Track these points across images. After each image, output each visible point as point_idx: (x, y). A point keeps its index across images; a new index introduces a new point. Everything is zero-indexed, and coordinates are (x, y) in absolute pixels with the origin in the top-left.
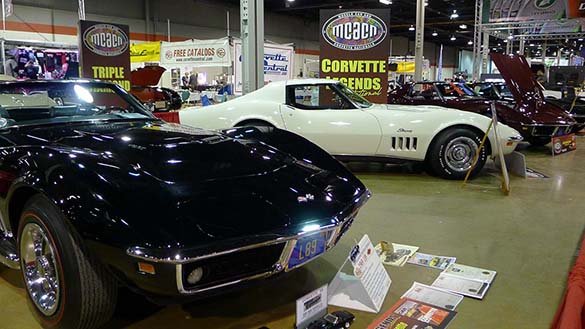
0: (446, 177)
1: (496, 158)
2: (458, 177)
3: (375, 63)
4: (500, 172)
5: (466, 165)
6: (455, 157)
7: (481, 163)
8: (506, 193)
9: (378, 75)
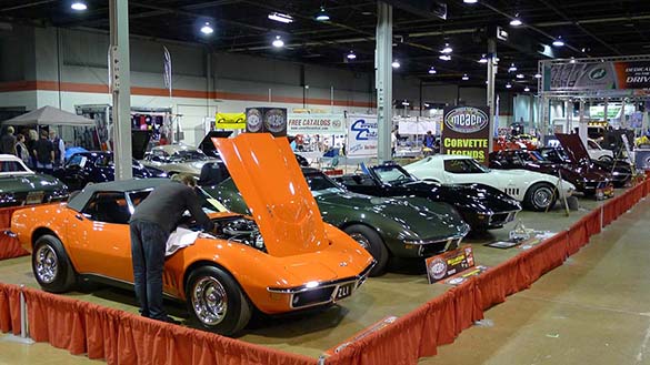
0: (536, 211)
1: (562, 200)
2: (542, 210)
3: (480, 141)
4: (565, 208)
5: (546, 203)
6: (540, 199)
7: (554, 202)
8: (567, 215)
9: (482, 149)
